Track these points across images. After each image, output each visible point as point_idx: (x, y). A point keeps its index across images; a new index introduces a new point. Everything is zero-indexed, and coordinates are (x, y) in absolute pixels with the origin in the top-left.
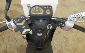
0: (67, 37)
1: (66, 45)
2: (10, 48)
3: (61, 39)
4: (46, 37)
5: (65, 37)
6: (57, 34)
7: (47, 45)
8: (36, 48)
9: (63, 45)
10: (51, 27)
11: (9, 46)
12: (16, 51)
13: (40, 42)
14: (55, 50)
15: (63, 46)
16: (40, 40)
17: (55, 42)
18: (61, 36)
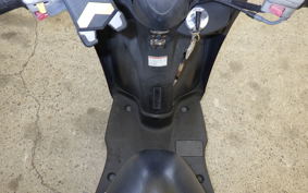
0: (263, 86)
1: (259, 117)
2: (50, 118)
3: (240, 92)
4: (181, 67)
5: (255, 86)
6: (224, 75)
7: (184, 109)
8: (142, 116)
9: (247, 115)
10: (204, 23)
11: (48, 112)
12: (72, 130)
13: (157, 92)
14: (215, 132)
15: (248, 117)
16: (158, 86)
17: (216, 102)
18: (241, 81)
